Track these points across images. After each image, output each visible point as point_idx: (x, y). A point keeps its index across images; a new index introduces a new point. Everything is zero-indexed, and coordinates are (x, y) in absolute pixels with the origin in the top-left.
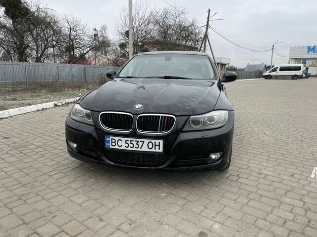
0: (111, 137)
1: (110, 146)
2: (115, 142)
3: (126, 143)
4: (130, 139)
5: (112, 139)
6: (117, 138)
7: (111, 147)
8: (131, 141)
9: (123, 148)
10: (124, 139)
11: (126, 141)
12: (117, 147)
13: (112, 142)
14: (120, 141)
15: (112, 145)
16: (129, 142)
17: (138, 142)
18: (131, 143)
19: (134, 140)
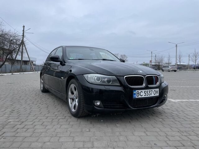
0: (137, 91)
1: (135, 97)
2: (138, 94)
3: (145, 93)
4: (146, 90)
5: (137, 92)
6: (140, 91)
7: (137, 97)
8: (147, 91)
9: (143, 96)
10: (143, 91)
11: (145, 91)
12: (140, 97)
13: (137, 94)
14: (141, 92)
15: (137, 96)
16: (146, 92)
17: (150, 91)
18: (147, 93)
19: (148, 90)
